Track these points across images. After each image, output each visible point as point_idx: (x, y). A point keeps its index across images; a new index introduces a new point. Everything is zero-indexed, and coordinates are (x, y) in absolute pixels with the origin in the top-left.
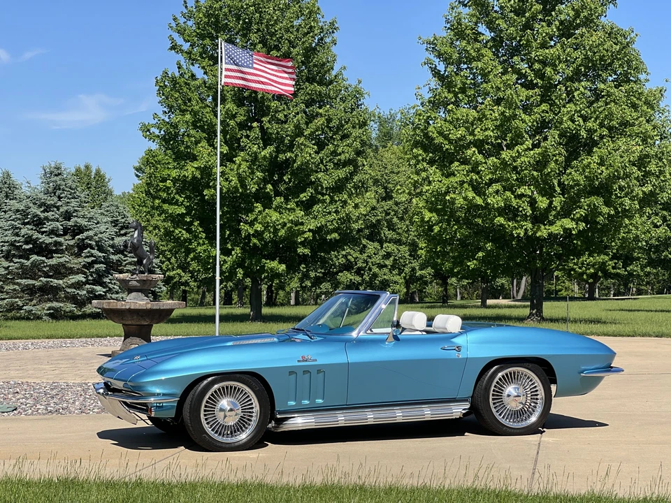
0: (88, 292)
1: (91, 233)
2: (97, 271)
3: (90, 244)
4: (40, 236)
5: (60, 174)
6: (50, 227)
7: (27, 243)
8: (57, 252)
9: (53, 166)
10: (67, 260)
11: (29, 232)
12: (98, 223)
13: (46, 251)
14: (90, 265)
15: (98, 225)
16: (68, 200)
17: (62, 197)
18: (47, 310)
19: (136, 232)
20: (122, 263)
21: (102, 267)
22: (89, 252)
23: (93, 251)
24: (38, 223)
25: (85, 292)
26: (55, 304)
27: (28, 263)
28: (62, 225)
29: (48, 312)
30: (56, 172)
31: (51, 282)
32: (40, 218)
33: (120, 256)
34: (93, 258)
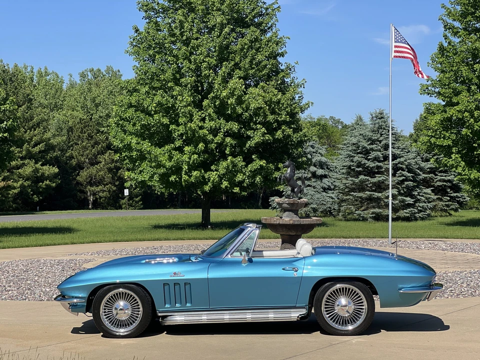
0: (400, 202)
1: (402, 159)
2: (407, 187)
3: (402, 167)
4: (366, 162)
5: (382, 118)
6: (373, 156)
7: (358, 166)
8: (379, 173)
9: (378, 112)
10: (384, 179)
11: (359, 159)
12: (409, 152)
13: (371, 173)
14: (402, 182)
15: (408, 154)
16: (387, 136)
17: (383, 134)
18: (371, 214)
19: (289, 169)
20: (434, 180)
21: (411, 184)
22: (401, 173)
23: (404, 173)
24: (366, 152)
25: (397, 202)
26: (377, 210)
27: (357, 180)
28: (382, 154)
29: (371, 216)
30: (380, 116)
31: (373, 194)
32: (367, 149)
33: (432, 175)
34: (404, 178)
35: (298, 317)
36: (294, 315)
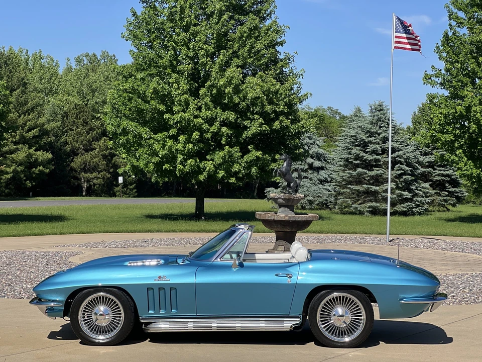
0: (397, 196)
1: (401, 153)
2: (406, 181)
3: (400, 161)
4: (364, 154)
5: (381, 110)
6: (372, 148)
7: (356, 159)
8: (376, 166)
9: (377, 103)
10: (382, 172)
11: (357, 152)
12: (408, 145)
13: (369, 166)
14: (400, 176)
15: (407, 147)
16: (386, 129)
17: (382, 127)
18: (368, 208)
19: (285, 163)
20: (432, 175)
21: (409, 178)
22: (399, 167)
23: (402, 166)
24: (364, 145)
25: (395, 196)
26: (374, 204)
27: (354, 173)
28: (381, 147)
29: (369, 209)
30: (379, 109)
31: (371, 188)
32: (365, 142)
33: (431, 169)
34: (402, 171)
35: (291, 326)
36: (287, 324)
